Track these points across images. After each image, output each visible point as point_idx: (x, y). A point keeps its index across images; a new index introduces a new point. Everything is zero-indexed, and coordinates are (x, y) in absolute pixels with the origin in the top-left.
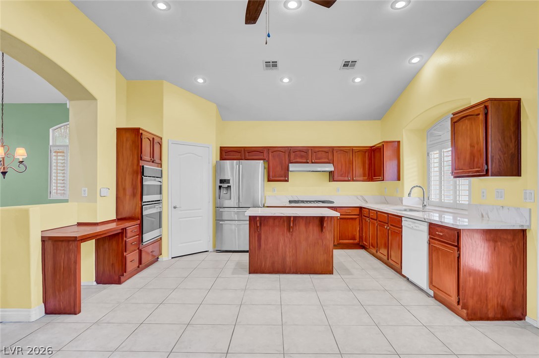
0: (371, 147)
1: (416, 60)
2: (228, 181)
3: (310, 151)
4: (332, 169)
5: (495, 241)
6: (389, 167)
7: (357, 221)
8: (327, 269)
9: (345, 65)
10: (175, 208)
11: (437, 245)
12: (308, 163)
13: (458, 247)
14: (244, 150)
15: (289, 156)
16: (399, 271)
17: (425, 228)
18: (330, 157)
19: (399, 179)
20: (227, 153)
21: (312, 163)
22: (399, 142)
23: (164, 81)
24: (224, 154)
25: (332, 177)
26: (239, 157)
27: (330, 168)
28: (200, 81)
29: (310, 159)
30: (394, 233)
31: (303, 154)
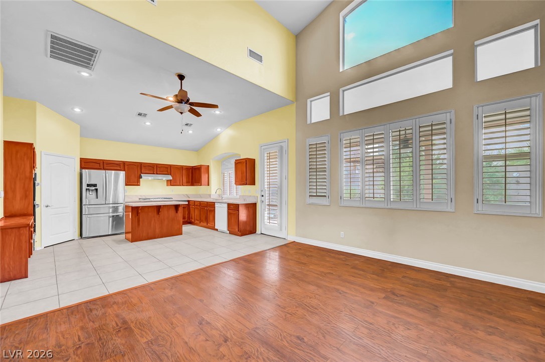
0: (193, 167)
1: (219, 130)
2: (95, 185)
3: (155, 167)
4: (171, 179)
5: (248, 208)
6: (204, 178)
7: (186, 208)
8: (179, 233)
9: (186, 125)
10: (47, 206)
11: (231, 211)
12: (154, 174)
13: (238, 210)
14: (103, 162)
15: (141, 169)
16: (214, 228)
17: (226, 206)
18: (169, 171)
19: (208, 185)
20: (86, 164)
21: (157, 174)
22: (208, 166)
23: (37, 103)
24: (83, 163)
25: (170, 183)
26: (99, 167)
27: (170, 177)
28: (77, 110)
29: (156, 171)
30: (210, 211)
31: (150, 168)
